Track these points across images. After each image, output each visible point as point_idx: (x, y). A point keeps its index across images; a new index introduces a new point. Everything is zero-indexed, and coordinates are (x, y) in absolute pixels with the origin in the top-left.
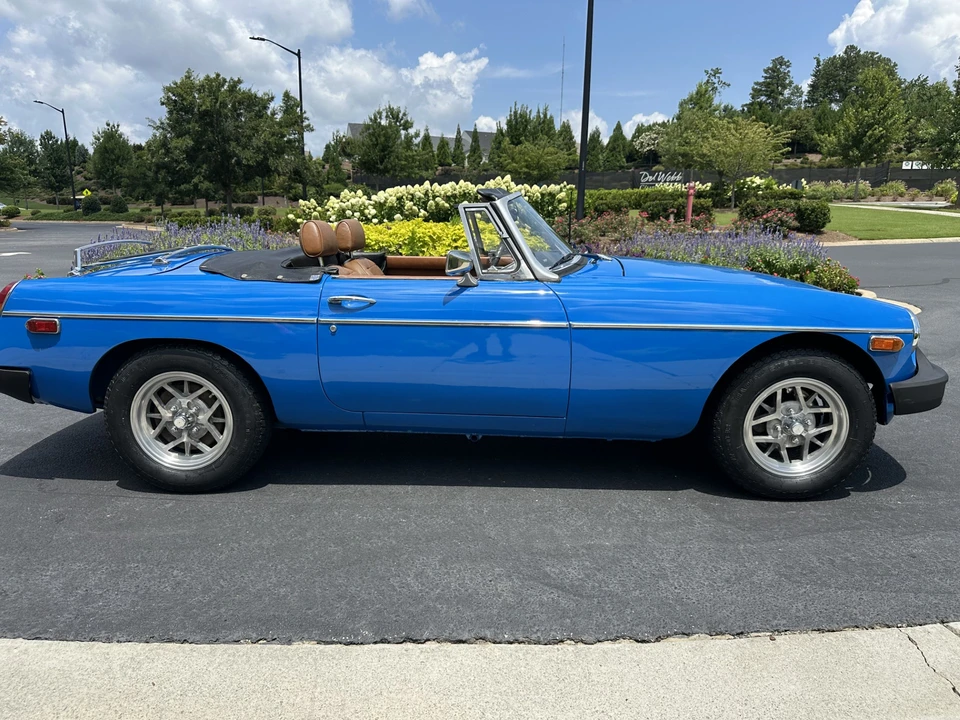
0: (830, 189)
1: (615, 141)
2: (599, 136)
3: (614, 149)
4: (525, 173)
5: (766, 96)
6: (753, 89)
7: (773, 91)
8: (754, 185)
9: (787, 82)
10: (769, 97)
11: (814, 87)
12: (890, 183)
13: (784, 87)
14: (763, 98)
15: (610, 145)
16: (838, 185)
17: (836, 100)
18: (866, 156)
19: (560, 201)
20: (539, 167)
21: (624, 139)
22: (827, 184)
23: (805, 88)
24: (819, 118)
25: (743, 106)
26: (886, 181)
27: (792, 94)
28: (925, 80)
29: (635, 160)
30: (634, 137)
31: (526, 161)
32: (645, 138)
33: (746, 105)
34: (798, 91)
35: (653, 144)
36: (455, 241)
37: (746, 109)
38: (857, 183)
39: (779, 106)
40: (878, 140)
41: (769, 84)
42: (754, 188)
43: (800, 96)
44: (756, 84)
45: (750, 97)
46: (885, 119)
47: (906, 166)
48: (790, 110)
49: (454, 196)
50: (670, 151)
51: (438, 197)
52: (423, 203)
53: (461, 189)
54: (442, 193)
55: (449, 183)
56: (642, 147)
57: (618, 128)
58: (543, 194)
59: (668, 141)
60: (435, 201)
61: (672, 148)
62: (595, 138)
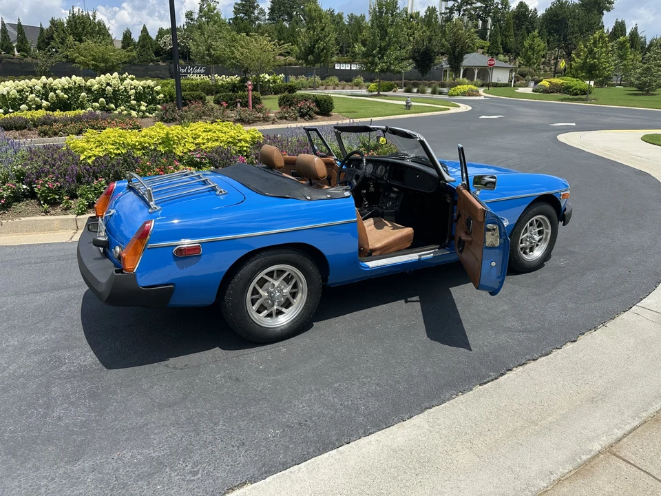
0: (299, 81)
1: (144, 40)
2: (131, 36)
3: (144, 45)
4: (93, 65)
5: (243, 13)
6: (235, 8)
7: (247, 11)
8: (266, 80)
9: (255, 5)
10: (246, 14)
11: (272, 9)
12: (330, 78)
13: (254, 9)
14: (242, 15)
15: (141, 43)
16: (302, 79)
17: (286, 20)
18: (317, 60)
19: (158, 93)
20: (105, 60)
21: (151, 38)
22: (297, 78)
23: (267, 11)
24: (279, 32)
25: (229, 19)
26: (328, 76)
27: (259, 14)
28: (333, 11)
29: (162, 55)
30: (157, 37)
31: (92, 55)
32: (166, 39)
33: (231, 19)
34: (262, 11)
36: (195, 139)
37: (231, 22)
38: (315, 78)
39: (252, 21)
40: (322, 50)
41: (244, 5)
42: (266, 82)
43: (264, 15)
44: (236, 4)
45: (233, 13)
46: (325, 36)
47: (337, 67)
48: (260, 25)
49: (70, 89)
50: (201, 53)
51: (57, 90)
52: (43, 94)
53: (75, 83)
54: (60, 86)
55: (63, 78)
56: (165, 46)
57: (145, 30)
58: (144, 88)
59: (198, 45)
60: (55, 93)
61: (202, 51)
62: (127, 37)
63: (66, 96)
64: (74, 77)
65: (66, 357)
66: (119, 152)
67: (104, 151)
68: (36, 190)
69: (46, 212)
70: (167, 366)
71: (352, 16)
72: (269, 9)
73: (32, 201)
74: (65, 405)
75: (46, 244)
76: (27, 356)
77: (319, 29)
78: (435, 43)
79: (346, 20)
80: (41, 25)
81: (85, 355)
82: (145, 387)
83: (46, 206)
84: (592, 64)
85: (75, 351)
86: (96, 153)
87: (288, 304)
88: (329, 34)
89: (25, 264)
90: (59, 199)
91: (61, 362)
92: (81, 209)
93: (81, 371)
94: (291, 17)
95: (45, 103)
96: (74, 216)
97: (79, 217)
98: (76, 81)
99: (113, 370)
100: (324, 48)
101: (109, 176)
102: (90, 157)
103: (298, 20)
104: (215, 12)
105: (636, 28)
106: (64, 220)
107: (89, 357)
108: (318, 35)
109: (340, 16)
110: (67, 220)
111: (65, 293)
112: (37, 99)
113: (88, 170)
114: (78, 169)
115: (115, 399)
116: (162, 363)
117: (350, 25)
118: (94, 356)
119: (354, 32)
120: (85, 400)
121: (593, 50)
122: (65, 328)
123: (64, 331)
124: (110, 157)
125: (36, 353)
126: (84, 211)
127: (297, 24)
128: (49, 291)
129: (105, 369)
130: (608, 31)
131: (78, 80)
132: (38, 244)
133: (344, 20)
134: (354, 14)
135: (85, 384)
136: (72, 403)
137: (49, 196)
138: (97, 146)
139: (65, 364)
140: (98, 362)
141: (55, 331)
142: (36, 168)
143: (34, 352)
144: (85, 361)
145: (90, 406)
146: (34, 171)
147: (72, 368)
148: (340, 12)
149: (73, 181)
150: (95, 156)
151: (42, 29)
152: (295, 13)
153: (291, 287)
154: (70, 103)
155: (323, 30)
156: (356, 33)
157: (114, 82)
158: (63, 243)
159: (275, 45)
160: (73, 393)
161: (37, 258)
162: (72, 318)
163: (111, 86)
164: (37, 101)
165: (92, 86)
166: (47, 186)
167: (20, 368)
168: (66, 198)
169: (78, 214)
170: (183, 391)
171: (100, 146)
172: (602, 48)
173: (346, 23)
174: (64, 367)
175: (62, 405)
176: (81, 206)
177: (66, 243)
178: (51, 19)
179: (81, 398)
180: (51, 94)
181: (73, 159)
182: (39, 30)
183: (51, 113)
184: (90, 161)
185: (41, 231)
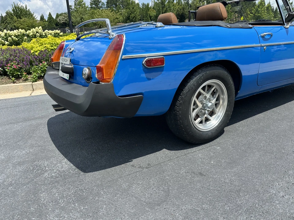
1: (50, 19)
2: (44, 17)
3: (50, 22)
5: (95, 5)
6: (91, 3)
9: (100, 1)
13: (100, 3)
15: (49, 20)
17: (114, 7)
21: (53, 18)
23: (106, 4)
29: (59, 26)
30: (56, 18)
32: (60, 18)
34: (103, 4)
35: (64, 20)
43: (104, 5)
44: (91, 1)
45: (90, 5)
49: (19, 35)
50: (78, 21)
51: (12, 36)
52: (5, 39)
53: (21, 33)
54: (13, 34)
55: (15, 30)
56: (60, 21)
57: (50, 14)
58: (55, 34)
59: (76, 18)
60: (11, 38)
61: (78, 20)
62: (42, 18)
63: (17, 39)
64: (20, 30)
65: (46, 165)
66: (52, 48)
67: (44, 48)
68: (7, 70)
69: (14, 82)
70: (133, 166)
71: (143, 4)
72: (106, 2)
73: (5, 77)
74: (57, 211)
75: (16, 98)
76: (13, 167)
77: (131, 8)
78: (186, 11)
79: (141, 6)
80: (2, 15)
81: (60, 162)
82: (125, 186)
83: (13, 79)
84: (258, 16)
85: (51, 160)
86: (40, 49)
87: (212, 113)
88: (136, 10)
89: (4, 108)
90: (21, 74)
91: (42, 170)
92: (34, 78)
93: (61, 176)
94: (116, 5)
95: (6, 43)
96: (31, 83)
97: (33, 83)
98: (21, 32)
99: (89, 174)
100: (134, 17)
101: (49, 61)
102: (36, 52)
103: (119, 7)
104: (83, 3)
105: (270, 3)
106: (25, 85)
107: (65, 165)
108: (131, 11)
109: (138, 4)
110: (27, 85)
111: (34, 122)
112: (2, 41)
113: (36, 58)
114: (30, 57)
115: (102, 201)
116: (128, 164)
117: (143, 8)
118: (69, 163)
119: (146, 10)
120: (74, 204)
121: (258, 10)
122: (39, 144)
123: (39, 146)
124: (48, 51)
125: (20, 164)
126: (37, 80)
127: (120, 8)
128: (22, 122)
129: (82, 173)
130: (257, 5)
131: (23, 31)
132: (11, 99)
133: (140, 6)
134: (144, 3)
135: (69, 188)
136: (63, 209)
137: (15, 73)
138: (40, 46)
139: (46, 171)
140: (74, 167)
141: (32, 146)
142: (5, 58)
143: (19, 163)
144: (62, 167)
145: (81, 211)
146: (5, 59)
147: (53, 174)
148: (138, 2)
149: (28, 64)
150: (39, 50)
151: (2, 17)
152: (118, 4)
153: (215, 99)
154: (19, 42)
155: (133, 8)
156: (146, 11)
157: (40, 31)
158: (26, 97)
159: (113, 13)
160: (61, 198)
161: (11, 105)
162: (43, 137)
163: (38, 33)
164: (3, 42)
165: (29, 33)
166: (13, 67)
167: (8, 177)
168: (24, 74)
169: (33, 82)
170: (162, 188)
171: (41, 45)
172: (262, 8)
173: (141, 7)
174: (46, 174)
175: (54, 211)
176: (34, 77)
177: (28, 97)
178: (6, 12)
179: (70, 203)
180: (9, 38)
181: (27, 52)
182: (1, 18)
183: (10, 47)
184: (37, 54)
185: (12, 92)
